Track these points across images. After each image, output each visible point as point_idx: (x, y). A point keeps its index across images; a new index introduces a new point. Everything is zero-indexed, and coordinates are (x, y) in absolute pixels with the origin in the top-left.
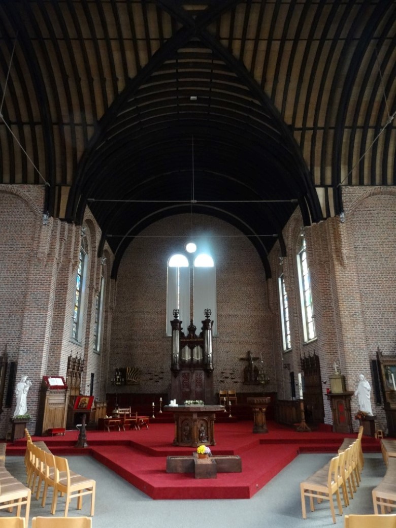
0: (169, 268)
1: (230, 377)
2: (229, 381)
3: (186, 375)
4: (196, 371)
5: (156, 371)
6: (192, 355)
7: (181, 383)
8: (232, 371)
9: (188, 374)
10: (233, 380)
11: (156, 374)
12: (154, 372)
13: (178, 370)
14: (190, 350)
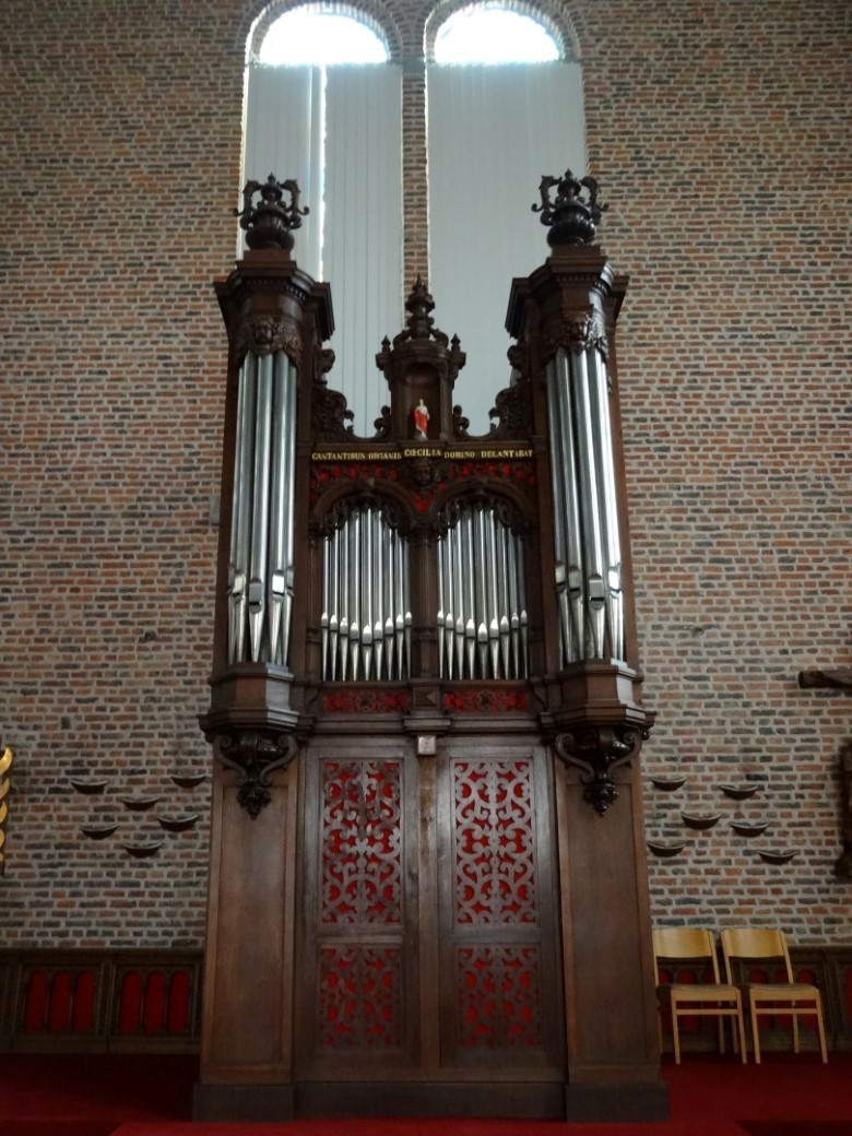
0: (259, 73)
1: (726, 816)
2: (718, 848)
3: (366, 782)
4: (461, 749)
5: (134, 776)
6: (422, 592)
7: (314, 870)
8: (735, 770)
9: (387, 774)
10: (751, 843)
11: (137, 794)
12: (118, 781)
13: (275, 732)
14: (401, 551)
